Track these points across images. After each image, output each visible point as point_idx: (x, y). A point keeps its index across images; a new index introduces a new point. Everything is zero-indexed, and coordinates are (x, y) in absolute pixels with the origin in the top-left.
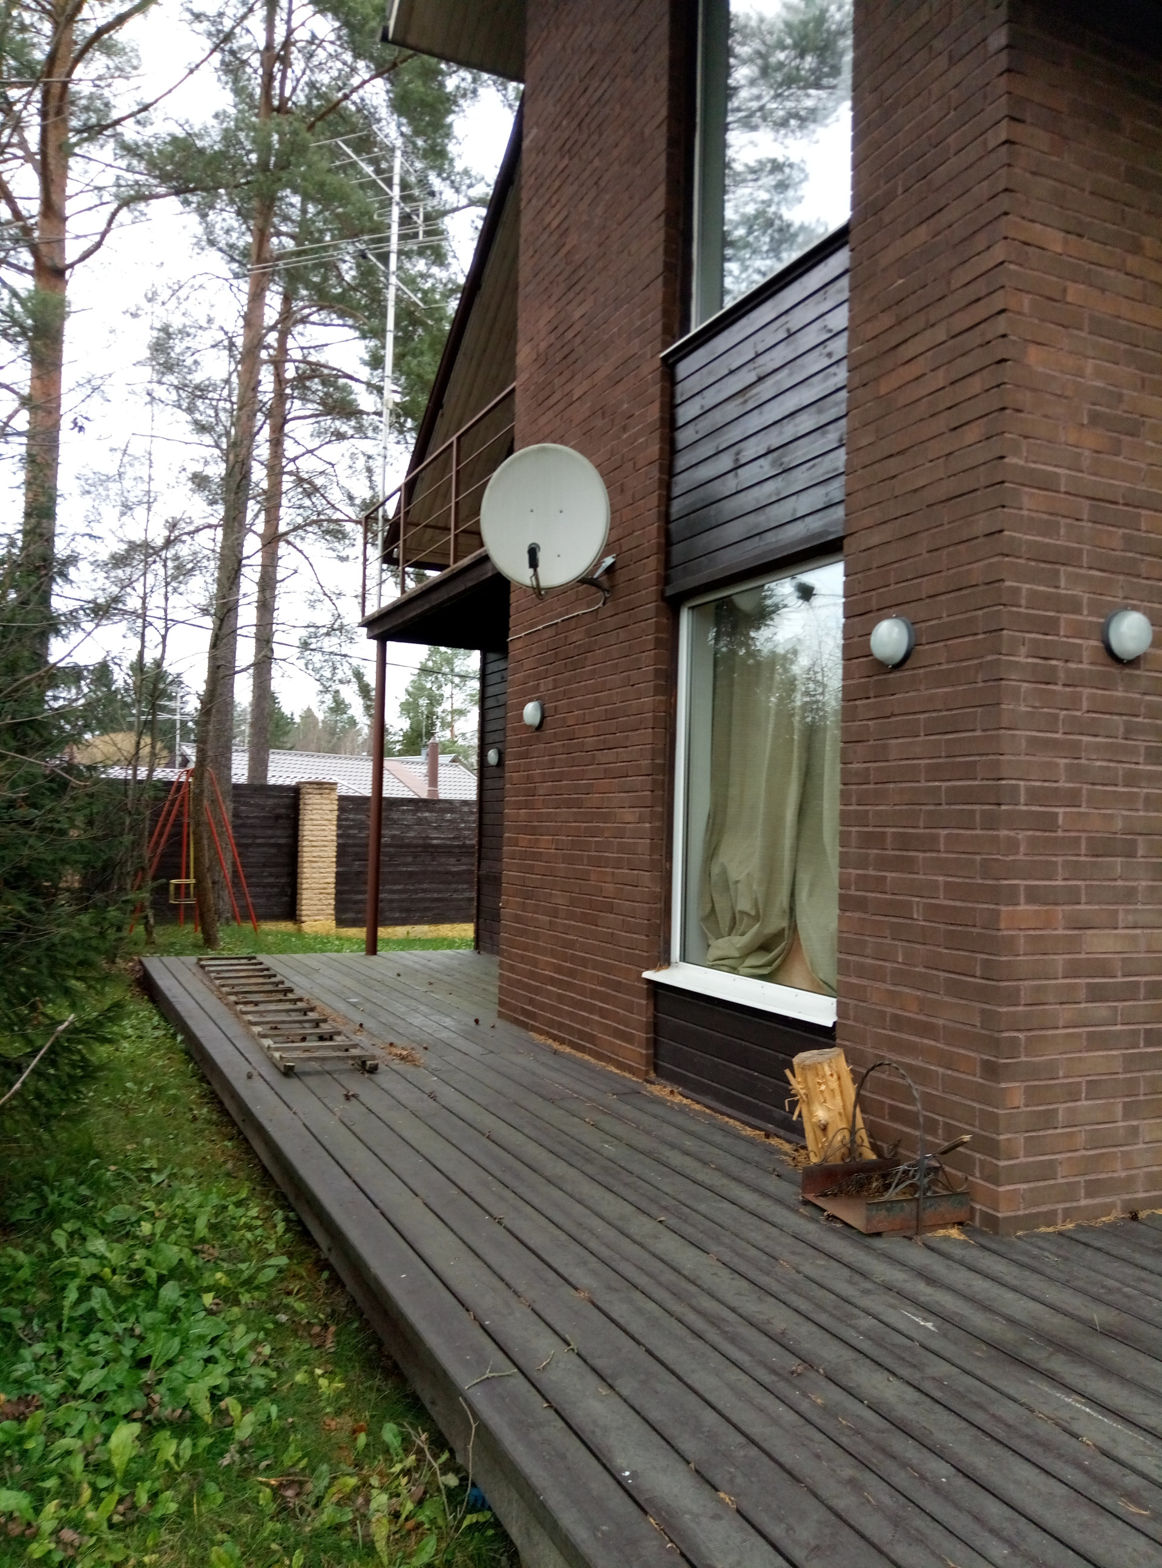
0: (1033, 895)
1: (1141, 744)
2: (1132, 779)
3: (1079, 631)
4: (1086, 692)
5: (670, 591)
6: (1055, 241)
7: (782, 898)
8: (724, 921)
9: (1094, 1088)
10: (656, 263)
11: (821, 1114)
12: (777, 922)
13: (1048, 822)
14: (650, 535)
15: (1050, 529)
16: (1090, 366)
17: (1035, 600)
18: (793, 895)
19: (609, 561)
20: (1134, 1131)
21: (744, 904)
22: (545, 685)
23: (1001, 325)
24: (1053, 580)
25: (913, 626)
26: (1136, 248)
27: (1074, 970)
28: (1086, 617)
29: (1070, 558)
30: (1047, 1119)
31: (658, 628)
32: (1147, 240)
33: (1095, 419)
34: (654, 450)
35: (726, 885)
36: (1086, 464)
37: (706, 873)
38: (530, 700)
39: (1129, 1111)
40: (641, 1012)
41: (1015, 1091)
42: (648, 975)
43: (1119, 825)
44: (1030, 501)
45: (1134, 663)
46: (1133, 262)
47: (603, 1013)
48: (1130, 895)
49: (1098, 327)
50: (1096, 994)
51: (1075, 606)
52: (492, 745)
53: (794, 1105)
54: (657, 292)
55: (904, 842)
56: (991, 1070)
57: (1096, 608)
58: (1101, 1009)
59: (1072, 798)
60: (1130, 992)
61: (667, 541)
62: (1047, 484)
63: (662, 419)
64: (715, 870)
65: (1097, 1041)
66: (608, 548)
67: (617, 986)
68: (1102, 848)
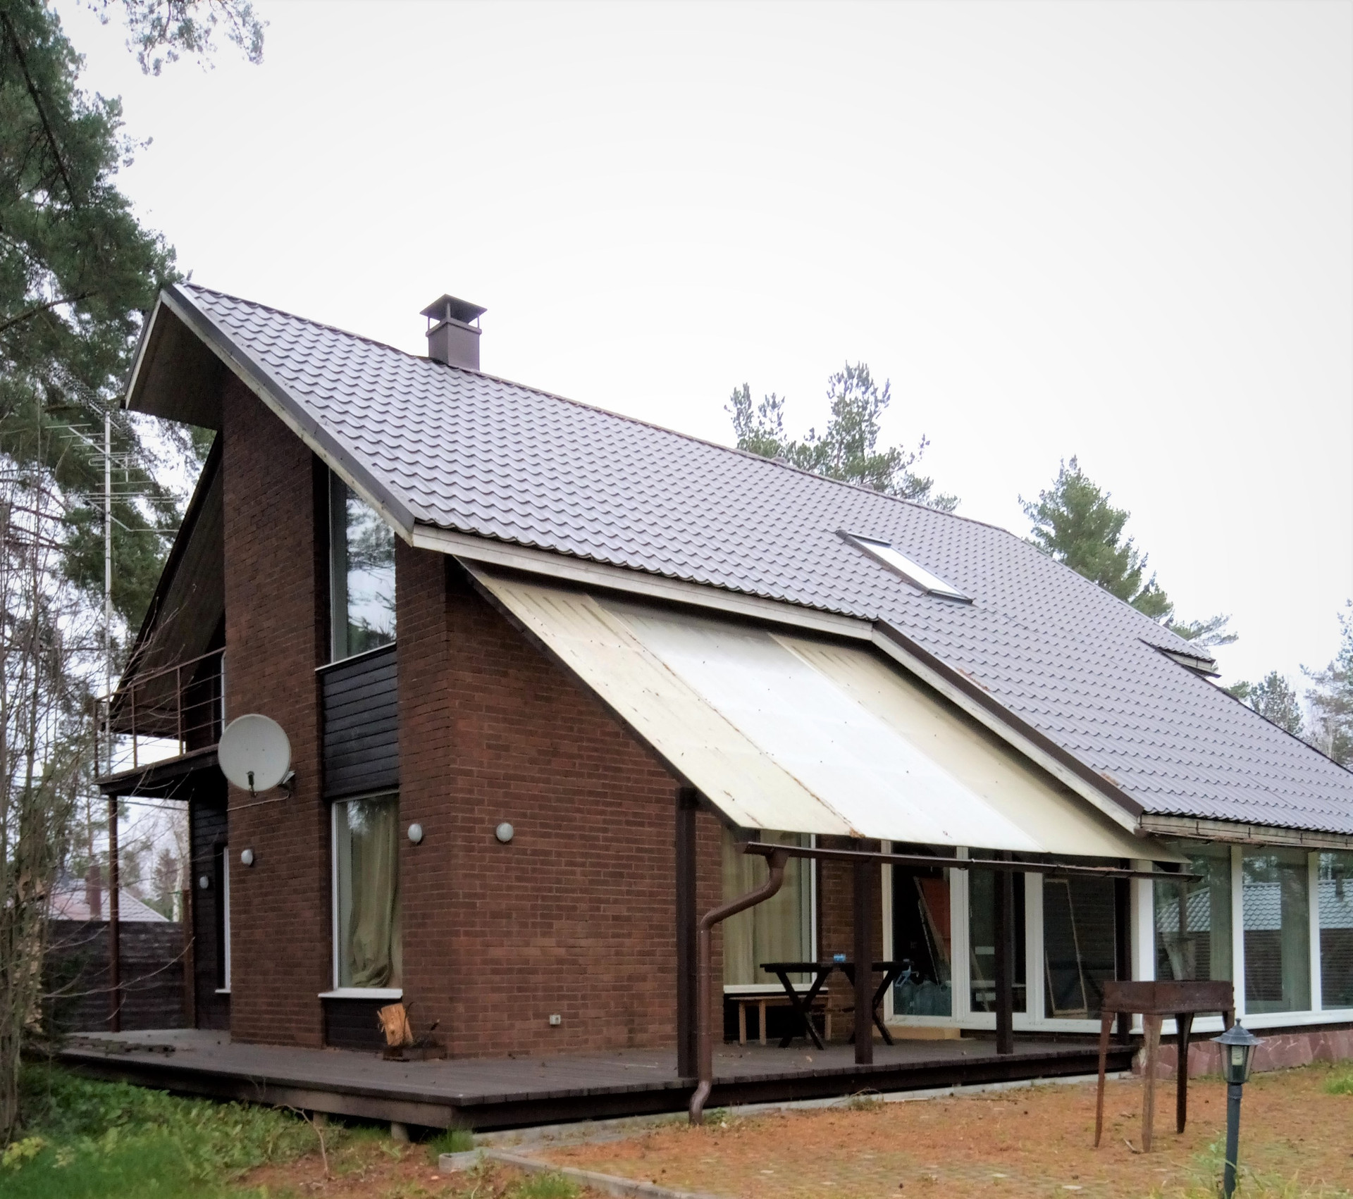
0: (467, 934)
1: (513, 874)
2: (510, 888)
3: (484, 830)
4: (488, 855)
5: (327, 794)
6: (468, 677)
7: (385, 950)
8: (360, 964)
9: (495, 1007)
10: (311, 618)
11: (391, 1027)
12: (383, 962)
13: (473, 905)
14: (313, 764)
15: (471, 792)
16: (486, 725)
17: (464, 819)
18: (390, 949)
19: (292, 774)
20: (512, 1026)
21: (369, 955)
22: (255, 840)
23: (446, 713)
24: (472, 811)
25: (423, 828)
26: (505, 674)
27: (485, 962)
28: (486, 825)
29: (480, 802)
30: (474, 1018)
31: (320, 814)
32: (511, 671)
33: (489, 747)
34: (313, 719)
35: (360, 944)
36: (486, 765)
37: (351, 942)
38: (245, 849)
39: (510, 1017)
40: (317, 1015)
41: (461, 1008)
42: (321, 995)
43: (504, 906)
44: (461, 782)
45: (509, 842)
46: (504, 681)
47: (298, 1022)
48: (508, 934)
49: (489, 709)
50: (495, 972)
51: (482, 821)
52: (202, 873)
53: (381, 1026)
54: (311, 633)
55: (424, 916)
56: (451, 999)
57: (491, 821)
58: (497, 978)
59: (483, 896)
60: (510, 971)
61: (323, 770)
62: (468, 773)
63: (317, 704)
64: (355, 940)
65: (494, 990)
66: (291, 767)
67: (306, 1005)
68: (496, 915)
